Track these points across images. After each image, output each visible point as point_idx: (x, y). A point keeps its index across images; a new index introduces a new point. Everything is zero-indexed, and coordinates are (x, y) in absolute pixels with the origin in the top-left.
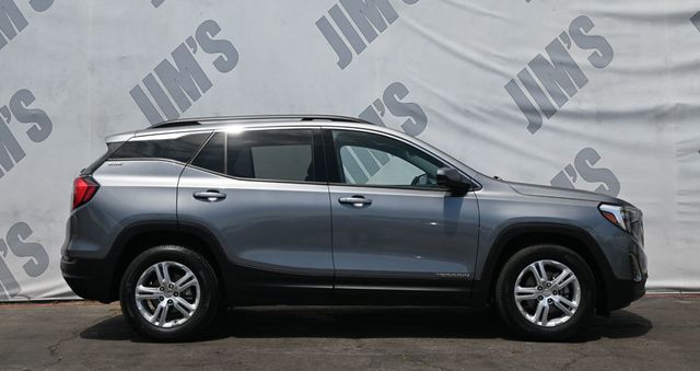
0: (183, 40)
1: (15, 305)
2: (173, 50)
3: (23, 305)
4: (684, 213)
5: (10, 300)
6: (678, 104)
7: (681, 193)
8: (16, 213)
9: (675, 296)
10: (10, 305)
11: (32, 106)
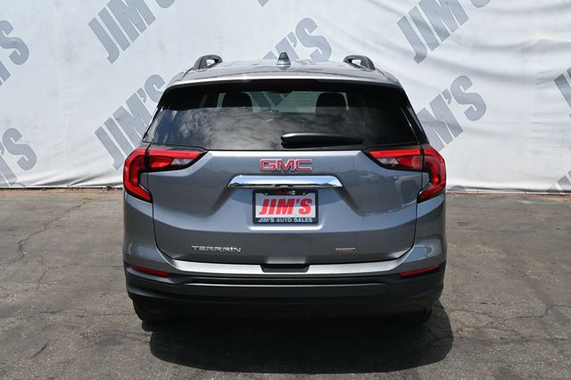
3: (20, 191)
4: (535, 131)
5: (10, 187)
6: (542, 40)
7: (535, 115)
8: (8, 122)
9: (520, 196)
10: (10, 191)
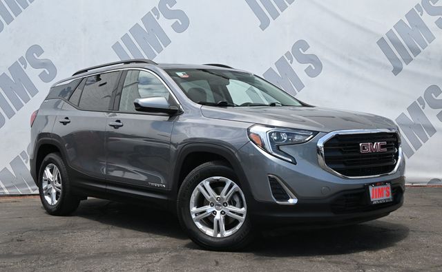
0: (150, 10)
2: (142, 17)
11: (42, 57)
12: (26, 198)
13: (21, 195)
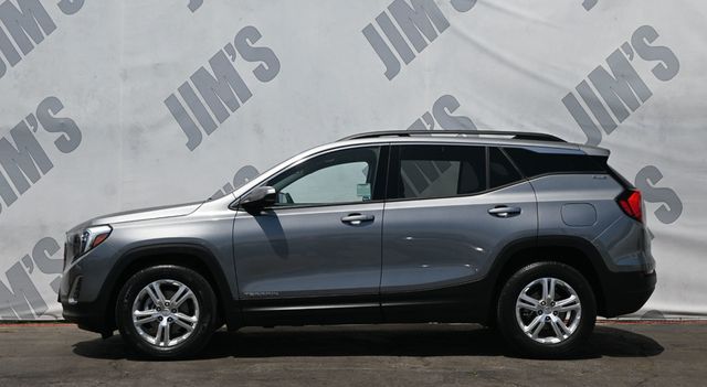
0: (221, 47)
1: (43, 325)
2: (210, 58)
3: (52, 325)
5: (37, 319)
8: (43, 228)
10: (36, 324)
11: (61, 115)
12: (26, 326)
13: (20, 322)
